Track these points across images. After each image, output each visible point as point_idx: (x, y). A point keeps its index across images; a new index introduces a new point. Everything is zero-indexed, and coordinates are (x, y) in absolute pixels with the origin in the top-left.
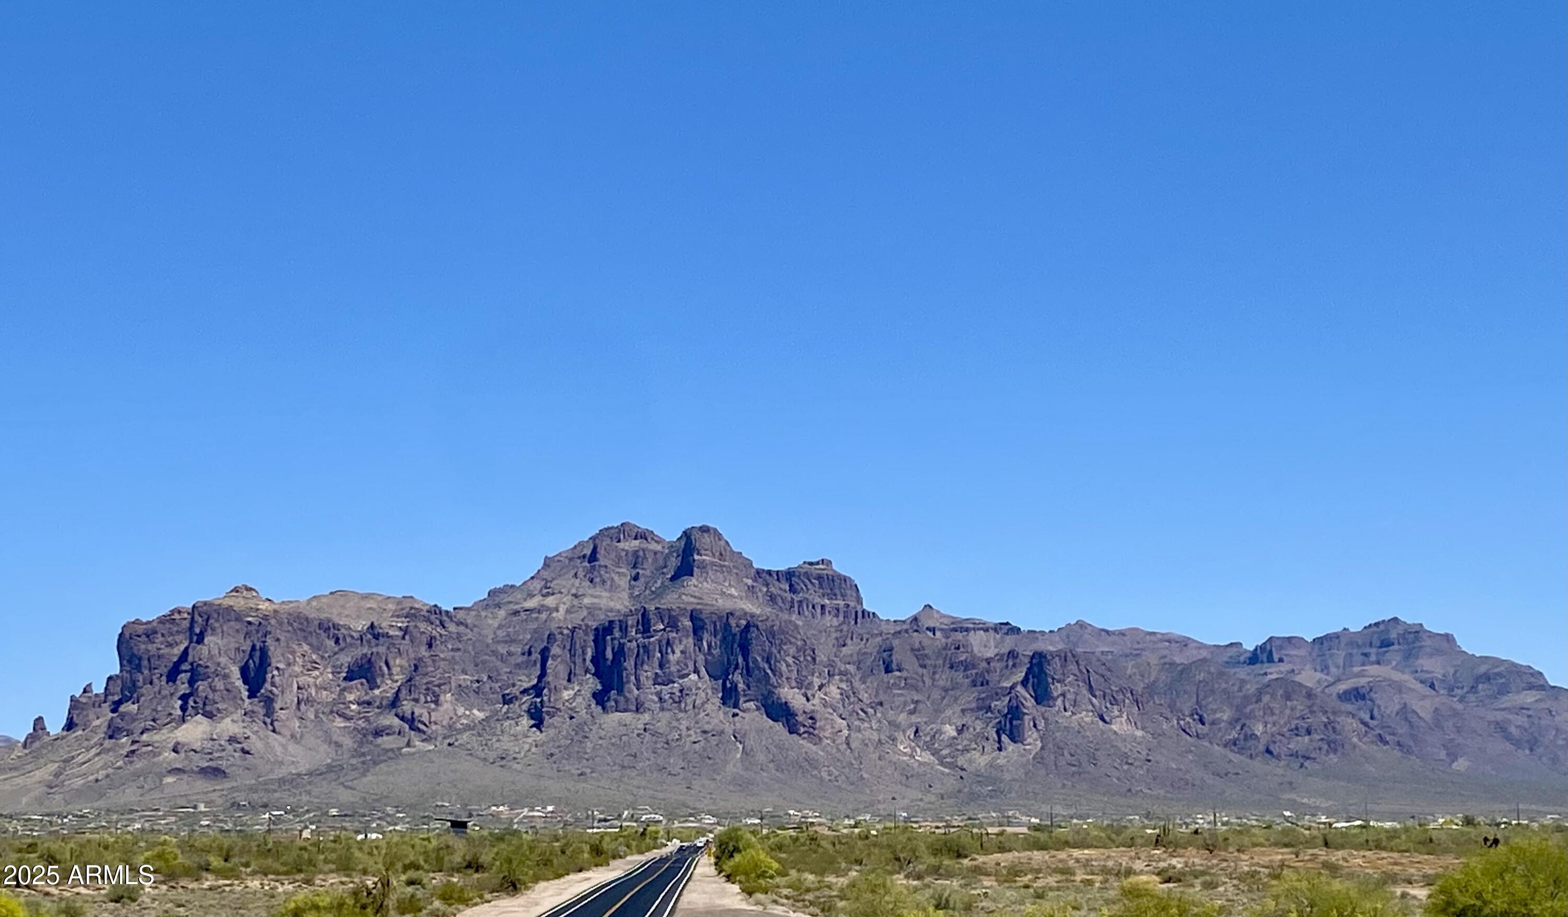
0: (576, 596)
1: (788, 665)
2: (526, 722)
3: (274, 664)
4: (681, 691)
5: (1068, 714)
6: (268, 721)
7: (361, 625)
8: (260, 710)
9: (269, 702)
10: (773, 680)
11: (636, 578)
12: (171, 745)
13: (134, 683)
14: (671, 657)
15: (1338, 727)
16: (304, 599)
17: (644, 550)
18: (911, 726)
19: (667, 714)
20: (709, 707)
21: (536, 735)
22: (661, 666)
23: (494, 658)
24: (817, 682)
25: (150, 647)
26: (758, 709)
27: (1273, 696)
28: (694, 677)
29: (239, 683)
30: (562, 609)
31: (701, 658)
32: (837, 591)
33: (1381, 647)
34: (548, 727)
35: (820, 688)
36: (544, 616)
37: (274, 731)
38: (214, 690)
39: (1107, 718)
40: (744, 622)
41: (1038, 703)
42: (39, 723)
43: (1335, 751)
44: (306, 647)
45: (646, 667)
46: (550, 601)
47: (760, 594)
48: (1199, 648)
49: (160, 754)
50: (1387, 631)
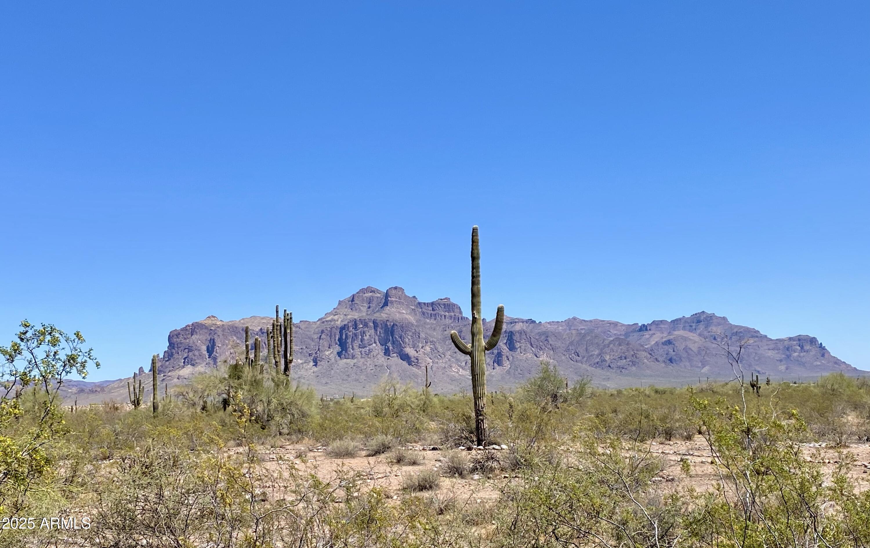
0: (345, 315)
1: (409, 339)
2: (312, 364)
3: (217, 345)
4: (369, 350)
5: (522, 354)
6: (215, 366)
7: (257, 329)
8: (212, 362)
9: (215, 359)
10: (403, 345)
11: (369, 307)
12: (177, 377)
13: (172, 353)
14: (365, 338)
15: (638, 356)
16: (238, 320)
17: (372, 297)
18: (464, 361)
19: (363, 360)
20: (379, 356)
21: (315, 369)
22: (361, 341)
23: (309, 340)
24: (420, 345)
25: (177, 340)
26: (397, 356)
28: (374, 345)
29: (206, 353)
30: (340, 321)
31: (377, 338)
32: (451, 310)
33: (697, 323)
34: (319, 366)
35: (422, 348)
36: (332, 323)
37: (217, 370)
38: (195, 356)
39: (538, 356)
40: (392, 324)
41: (510, 350)
42: (141, 369)
43: (634, 365)
44: (235, 338)
45: (356, 342)
46: (336, 317)
47: (417, 312)
48: (622, 326)
49: (173, 380)
50: (700, 316)
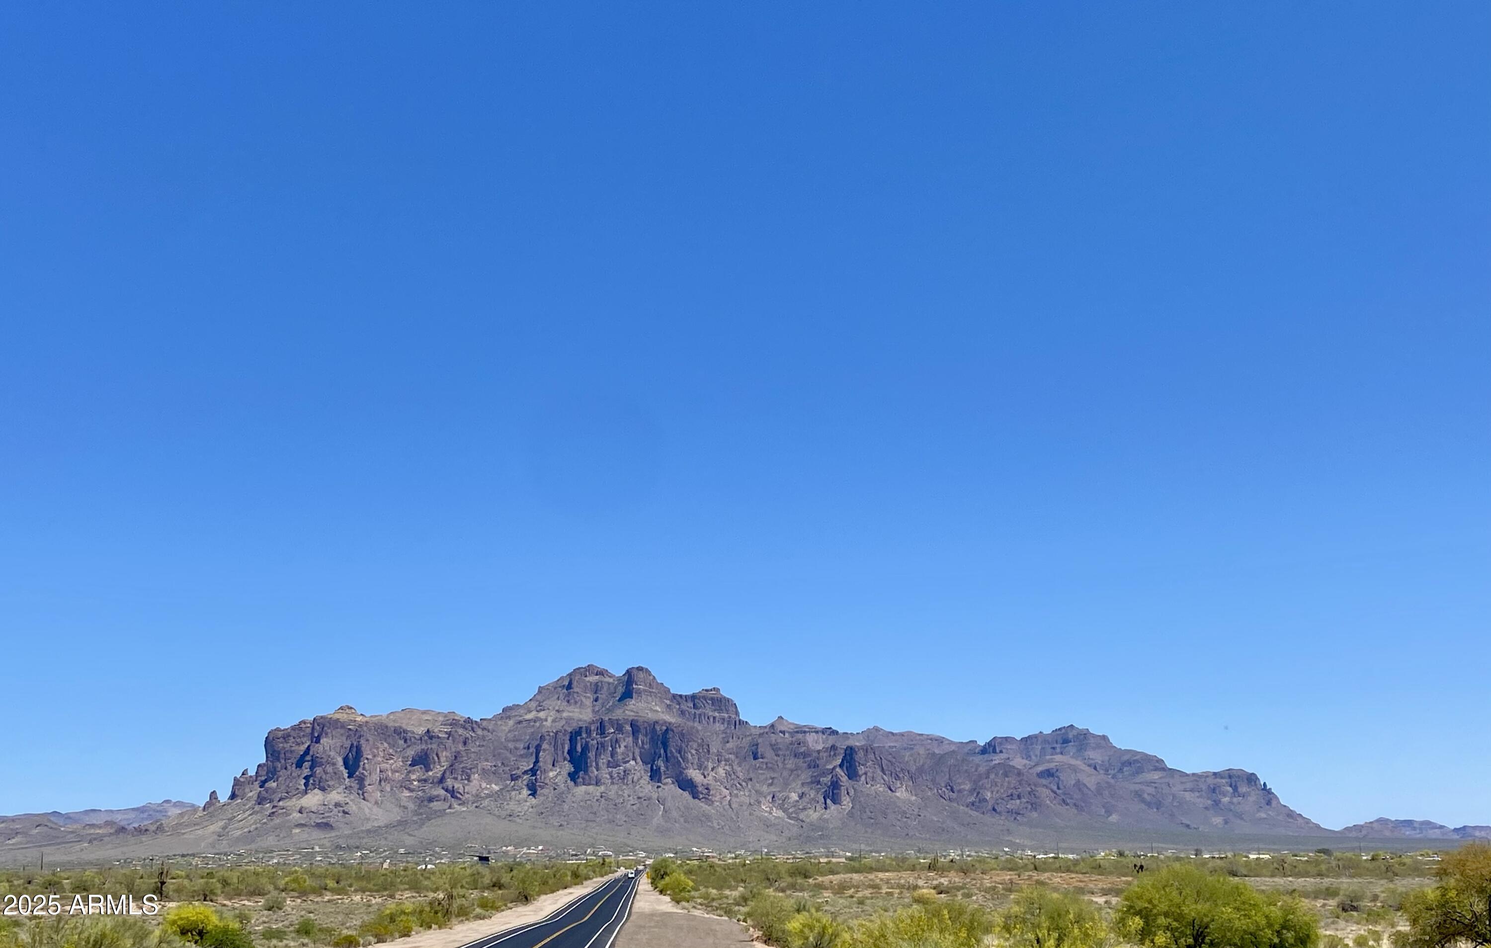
0: (558, 711)
1: (692, 755)
2: (525, 792)
3: (365, 756)
4: (625, 771)
5: (868, 786)
6: (361, 792)
7: (421, 730)
8: (355, 785)
9: (361, 781)
10: (683, 765)
11: (596, 700)
12: (298, 809)
13: (275, 768)
14: (618, 750)
15: (1037, 794)
16: (385, 714)
17: (602, 682)
18: (769, 794)
19: (616, 787)
20: (642, 781)
21: (533, 801)
22: (612, 756)
23: (506, 752)
24: (710, 766)
25: (285, 745)
26: (673, 783)
27: (996, 775)
28: (633, 763)
29: (342, 768)
30: (550, 719)
31: (637, 751)
32: (723, 708)
33: (1063, 743)
34: (539, 795)
35: (713, 769)
36: (538, 724)
37: (364, 799)
38: (326, 773)
39: (893, 789)
40: (665, 728)
41: (850, 778)
42: (213, 795)
43: (1036, 810)
44: (386, 745)
45: (602, 757)
46: (542, 715)
47: (674, 710)
48: (949, 744)
49: (291, 814)
50: (1067, 733)
